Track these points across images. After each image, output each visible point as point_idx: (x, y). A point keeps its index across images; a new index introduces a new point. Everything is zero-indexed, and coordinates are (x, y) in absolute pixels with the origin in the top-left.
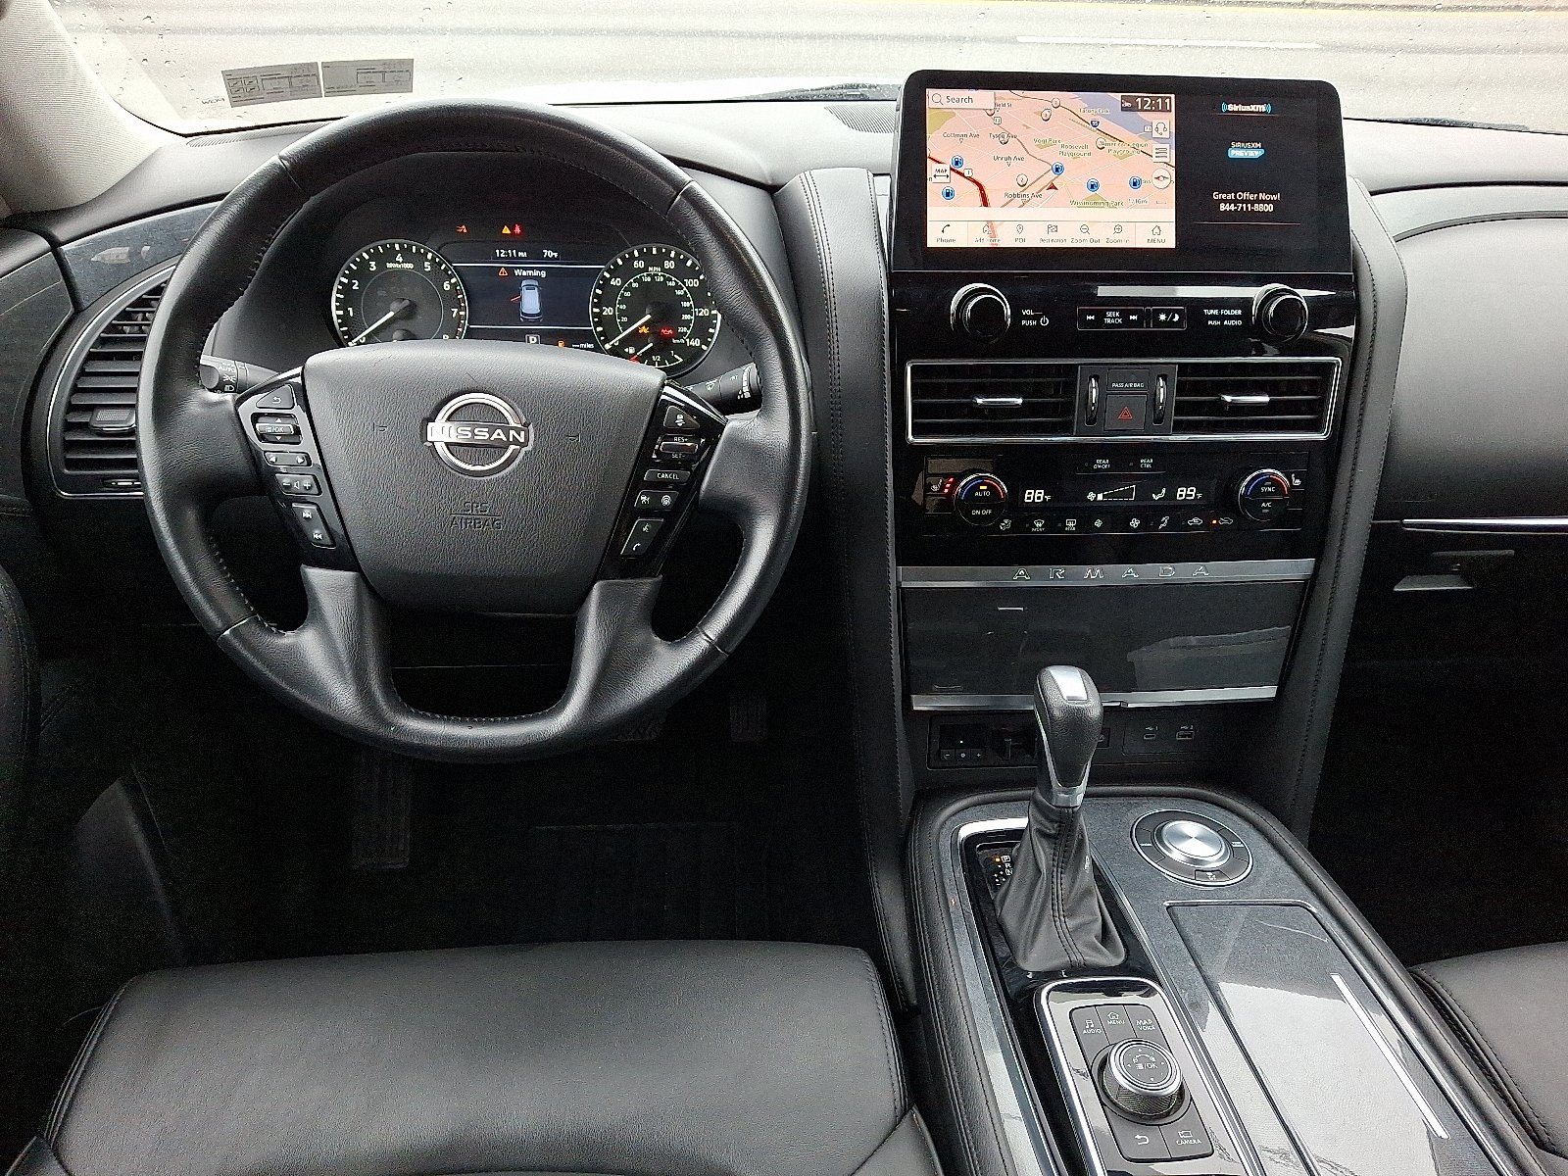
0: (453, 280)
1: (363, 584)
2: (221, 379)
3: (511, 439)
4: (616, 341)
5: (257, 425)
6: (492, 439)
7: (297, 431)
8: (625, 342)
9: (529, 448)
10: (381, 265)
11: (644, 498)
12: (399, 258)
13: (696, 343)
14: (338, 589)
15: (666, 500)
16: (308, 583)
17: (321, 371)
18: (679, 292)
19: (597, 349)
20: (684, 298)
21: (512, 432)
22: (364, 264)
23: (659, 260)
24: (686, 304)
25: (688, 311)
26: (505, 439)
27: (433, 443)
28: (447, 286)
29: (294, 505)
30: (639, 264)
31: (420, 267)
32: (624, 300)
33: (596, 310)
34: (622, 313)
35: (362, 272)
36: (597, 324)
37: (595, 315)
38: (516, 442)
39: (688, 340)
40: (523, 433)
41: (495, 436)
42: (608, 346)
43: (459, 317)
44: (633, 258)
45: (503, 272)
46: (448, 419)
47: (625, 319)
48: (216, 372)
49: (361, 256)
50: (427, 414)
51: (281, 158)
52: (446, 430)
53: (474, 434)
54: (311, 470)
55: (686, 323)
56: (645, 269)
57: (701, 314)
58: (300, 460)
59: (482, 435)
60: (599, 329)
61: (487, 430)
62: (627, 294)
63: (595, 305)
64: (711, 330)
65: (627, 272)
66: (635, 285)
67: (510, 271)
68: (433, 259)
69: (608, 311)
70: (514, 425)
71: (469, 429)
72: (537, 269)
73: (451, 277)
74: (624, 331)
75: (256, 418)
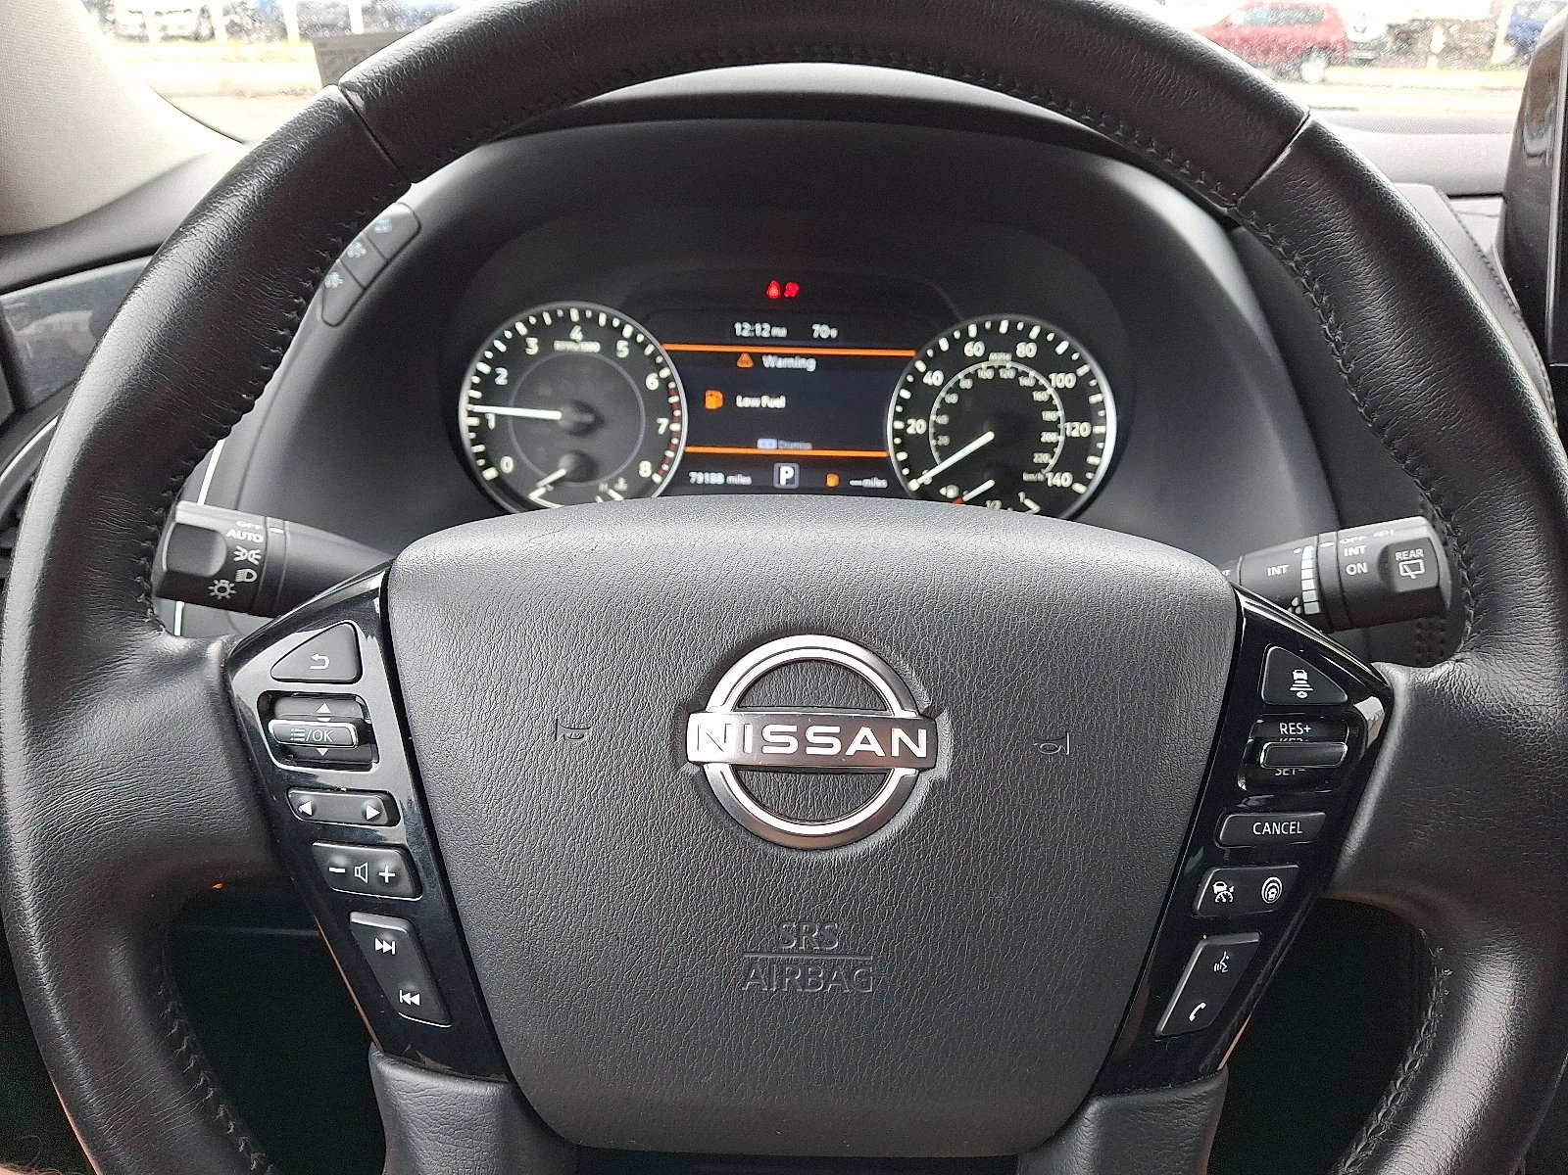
0: (665, 373)
1: (516, 1114)
2: (230, 555)
3: (896, 752)
4: (927, 477)
5: (272, 724)
6: (850, 752)
7: (366, 734)
8: (941, 480)
9: (942, 769)
10: (546, 345)
11: (1220, 889)
12: (576, 333)
13: (1064, 480)
14: (458, 1127)
15: (1271, 890)
16: (391, 1104)
17: (427, 579)
18: (1039, 396)
19: (895, 491)
20: (1049, 405)
21: (898, 734)
22: (517, 343)
23: (1008, 343)
24: (1048, 416)
25: (1053, 427)
26: (880, 753)
27: (700, 764)
28: (652, 382)
29: (356, 918)
30: (973, 349)
31: (609, 348)
32: (945, 408)
33: (899, 425)
34: (940, 430)
35: (514, 355)
36: (898, 448)
37: (896, 433)
38: (907, 757)
39: (1050, 475)
40: (922, 734)
41: (856, 746)
42: (914, 485)
43: (670, 434)
44: (965, 338)
45: (745, 362)
46: (739, 705)
47: (944, 440)
48: (219, 538)
49: (513, 330)
50: (686, 693)
51: (346, 88)
52: (734, 733)
53: (804, 743)
54: (398, 834)
55: (1049, 448)
56: (985, 358)
57: (1075, 434)
58: (371, 813)
59: (824, 743)
60: (902, 456)
61: (836, 730)
62: (953, 399)
63: (897, 416)
64: (1092, 460)
65: (953, 362)
66: (967, 384)
67: (757, 358)
68: (634, 336)
69: (917, 426)
70: (899, 713)
71: (793, 729)
72: (802, 356)
73: (660, 367)
74: (943, 459)
75: (270, 702)
